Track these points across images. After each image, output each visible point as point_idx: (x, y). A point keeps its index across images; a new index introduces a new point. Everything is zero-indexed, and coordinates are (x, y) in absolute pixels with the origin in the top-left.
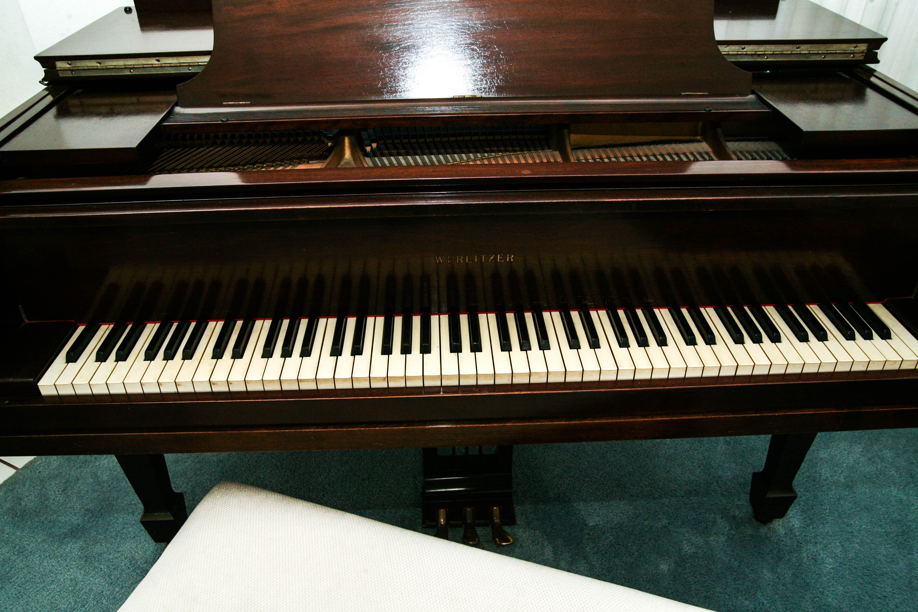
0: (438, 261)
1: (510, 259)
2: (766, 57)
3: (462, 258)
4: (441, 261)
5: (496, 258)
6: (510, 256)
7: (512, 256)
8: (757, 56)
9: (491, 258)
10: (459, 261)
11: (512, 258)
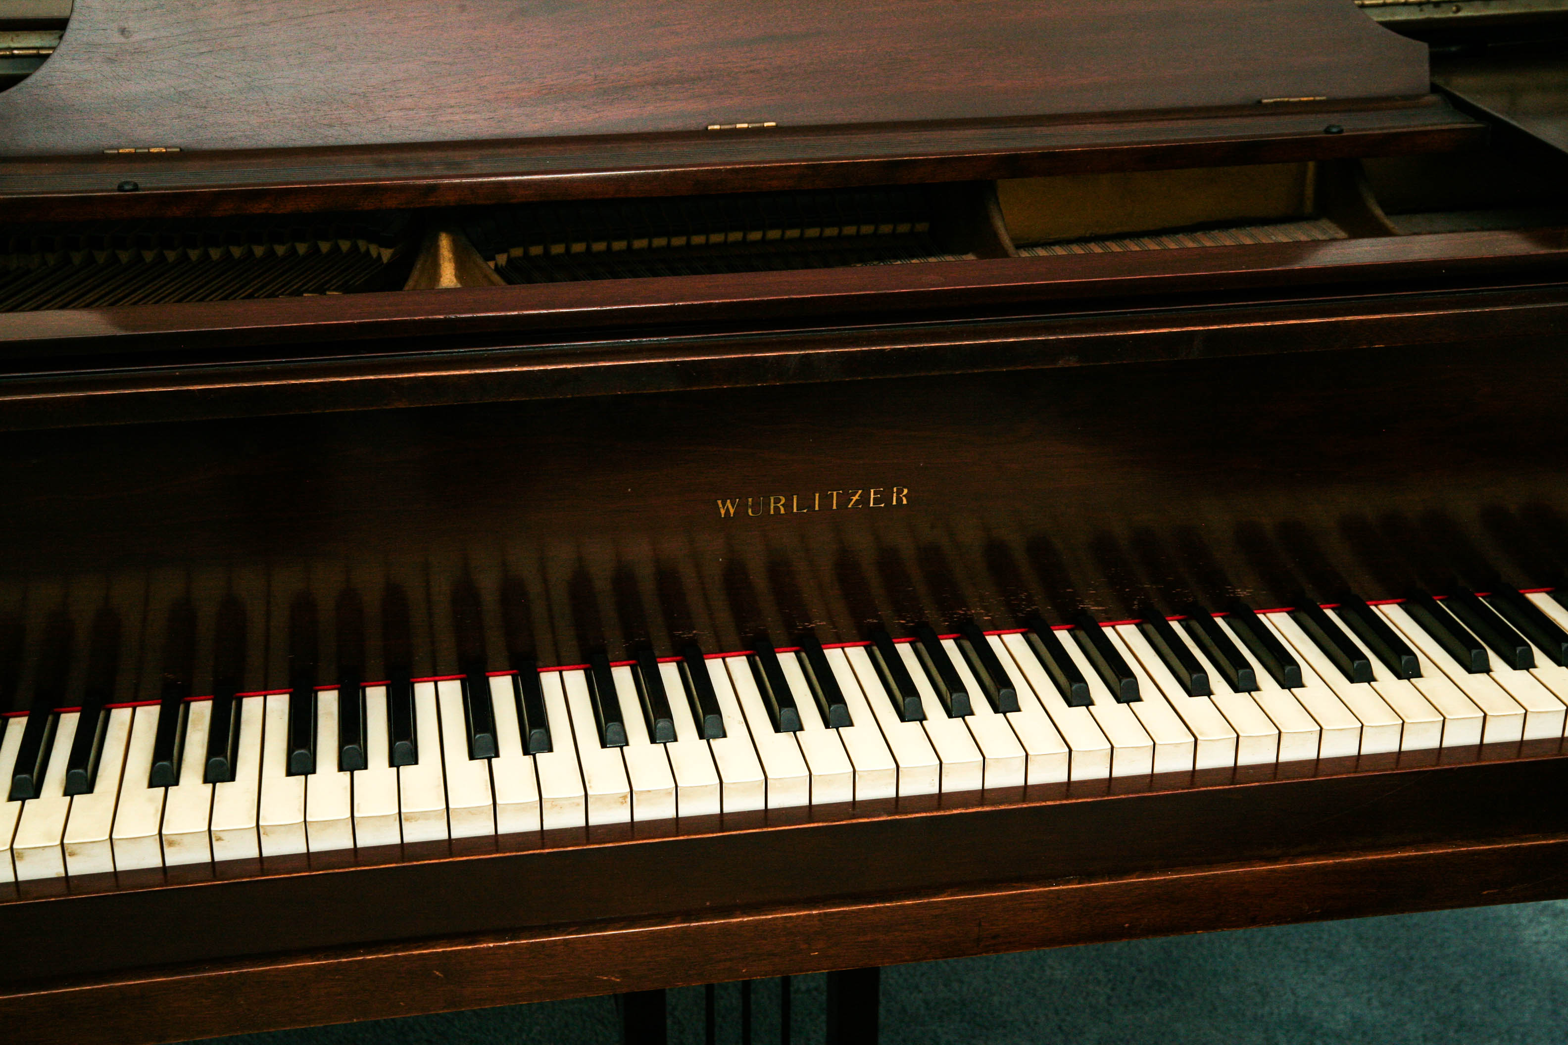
0: (723, 512)
1: (899, 500)
2: (1454, 8)
3: (782, 502)
4: (732, 511)
5: (865, 499)
6: (900, 492)
7: (906, 491)
8: (1431, 6)
9: (855, 498)
10: (777, 509)
11: (904, 496)
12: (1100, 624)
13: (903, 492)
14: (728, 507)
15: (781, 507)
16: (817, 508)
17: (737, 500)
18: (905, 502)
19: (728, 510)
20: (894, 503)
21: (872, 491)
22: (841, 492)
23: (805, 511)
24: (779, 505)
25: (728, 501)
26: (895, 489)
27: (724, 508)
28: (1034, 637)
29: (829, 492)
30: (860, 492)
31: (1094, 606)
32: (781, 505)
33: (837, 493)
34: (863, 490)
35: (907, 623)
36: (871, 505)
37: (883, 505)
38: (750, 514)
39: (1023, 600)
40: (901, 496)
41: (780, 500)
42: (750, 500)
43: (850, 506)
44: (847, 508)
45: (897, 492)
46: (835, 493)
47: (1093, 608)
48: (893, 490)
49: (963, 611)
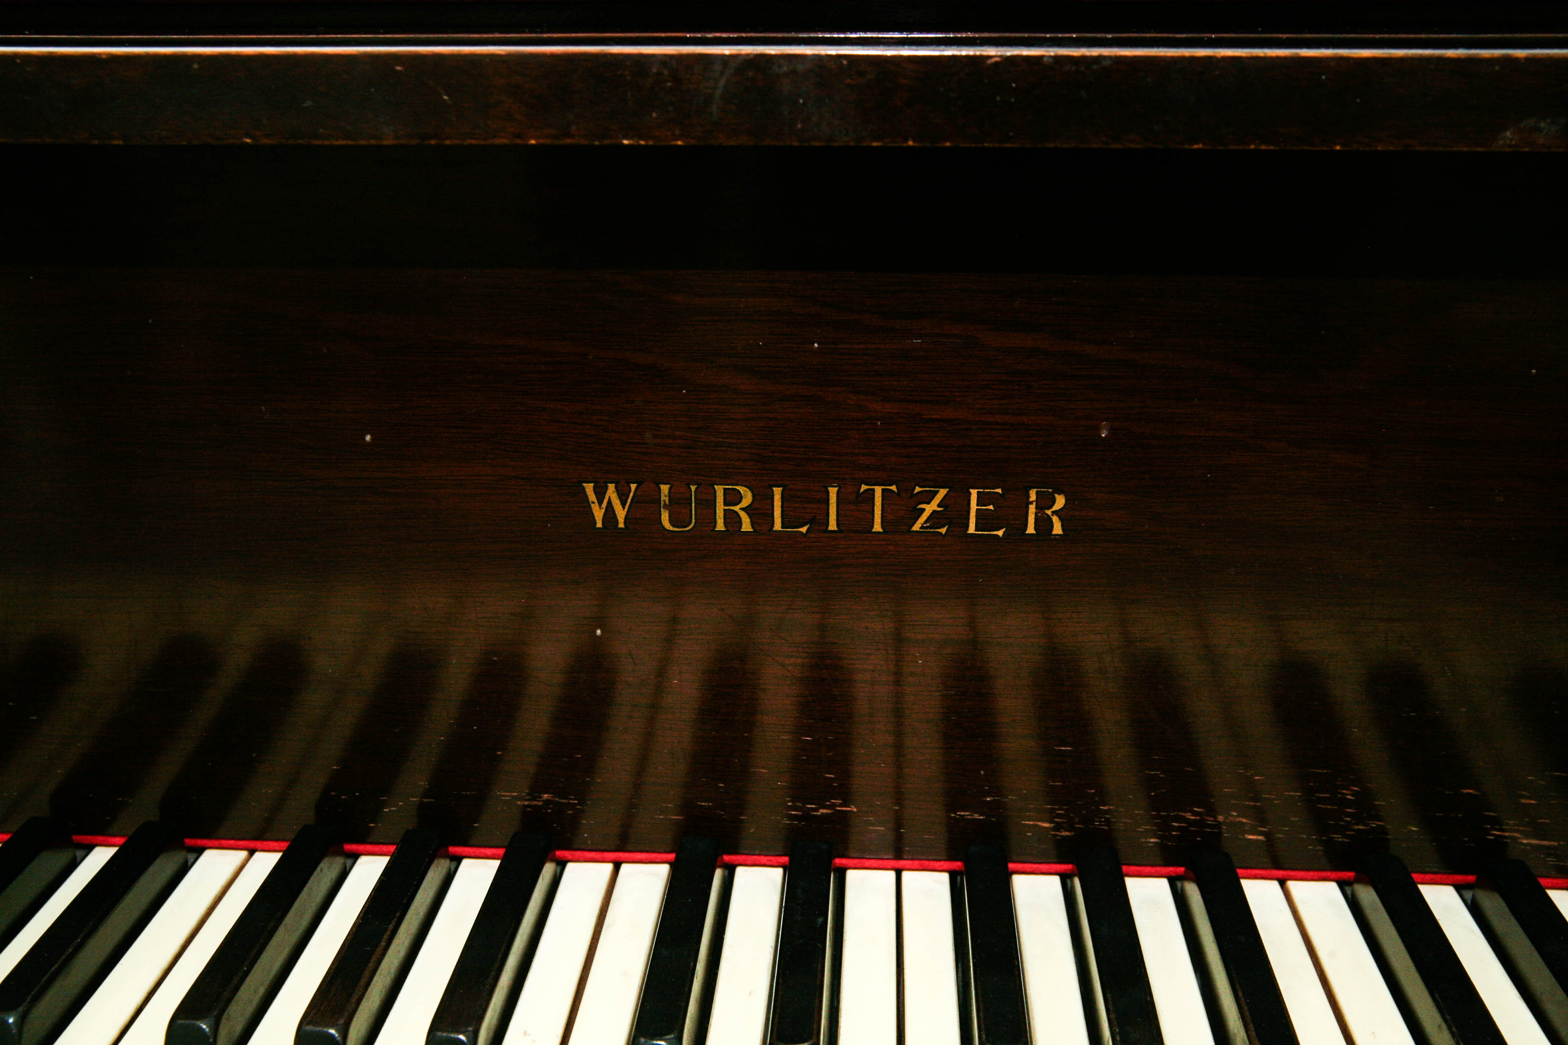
0: (598, 514)
1: (1044, 523)
3: (747, 500)
4: (621, 514)
5: (955, 512)
6: (1045, 502)
7: (1060, 502)
9: (929, 508)
10: (732, 519)
11: (1054, 513)
12: (1543, 881)
13: (1053, 502)
14: (610, 502)
15: (743, 515)
16: (833, 526)
17: (633, 486)
18: (1057, 529)
19: (610, 511)
20: (1031, 530)
21: (974, 493)
22: (894, 488)
23: (804, 530)
24: (736, 508)
25: (611, 487)
26: (1033, 495)
27: (600, 503)
28: (1367, 895)
29: (864, 487)
30: (943, 492)
31: (1527, 836)
32: (742, 509)
33: (883, 490)
34: (951, 489)
35: (1054, 829)
36: (972, 529)
37: (1000, 533)
38: (667, 524)
39: (1350, 804)
40: (1049, 512)
41: (739, 498)
42: (665, 488)
43: (916, 527)
44: (909, 531)
45: (1037, 501)
46: (878, 490)
47: (1525, 841)
48: (1028, 497)
49: (1195, 813)
